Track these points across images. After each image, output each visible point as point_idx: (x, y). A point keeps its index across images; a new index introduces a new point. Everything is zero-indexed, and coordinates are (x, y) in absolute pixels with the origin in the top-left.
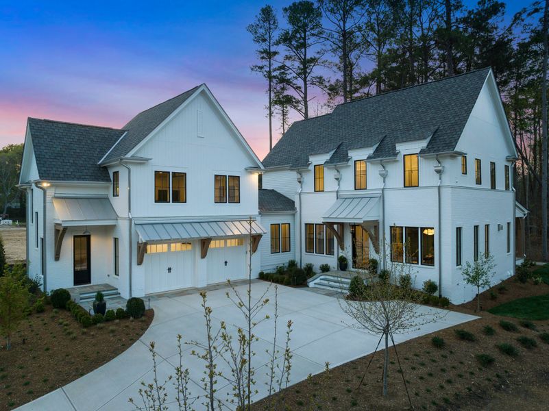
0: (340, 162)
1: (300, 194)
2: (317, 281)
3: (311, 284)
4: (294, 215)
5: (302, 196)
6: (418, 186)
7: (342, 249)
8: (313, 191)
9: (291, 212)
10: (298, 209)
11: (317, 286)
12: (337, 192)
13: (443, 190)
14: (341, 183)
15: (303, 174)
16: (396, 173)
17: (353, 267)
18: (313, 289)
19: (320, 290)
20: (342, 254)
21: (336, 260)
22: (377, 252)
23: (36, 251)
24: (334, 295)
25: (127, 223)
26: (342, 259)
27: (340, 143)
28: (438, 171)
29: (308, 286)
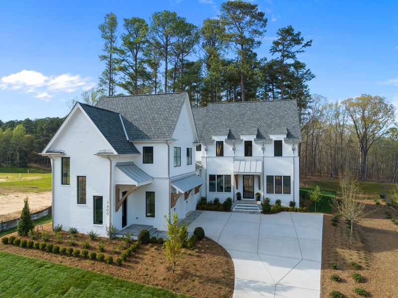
0: (236, 141)
1: (206, 157)
2: (236, 207)
3: (234, 209)
6: (282, 156)
7: (237, 188)
8: (215, 156)
10: (204, 167)
12: (234, 157)
13: (295, 158)
14: (236, 152)
15: (208, 146)
17: (244, 198)
18: (237, 212)
19: (242, 212)
20: (236, 191)
21: (233, 195)
22: (260, 189)
23: (78, 207)
24: (254, 213)
25: (168, 182)
26: (239, 194)
27: (228, 129)
28: (294, 150)
29: (232, 211)
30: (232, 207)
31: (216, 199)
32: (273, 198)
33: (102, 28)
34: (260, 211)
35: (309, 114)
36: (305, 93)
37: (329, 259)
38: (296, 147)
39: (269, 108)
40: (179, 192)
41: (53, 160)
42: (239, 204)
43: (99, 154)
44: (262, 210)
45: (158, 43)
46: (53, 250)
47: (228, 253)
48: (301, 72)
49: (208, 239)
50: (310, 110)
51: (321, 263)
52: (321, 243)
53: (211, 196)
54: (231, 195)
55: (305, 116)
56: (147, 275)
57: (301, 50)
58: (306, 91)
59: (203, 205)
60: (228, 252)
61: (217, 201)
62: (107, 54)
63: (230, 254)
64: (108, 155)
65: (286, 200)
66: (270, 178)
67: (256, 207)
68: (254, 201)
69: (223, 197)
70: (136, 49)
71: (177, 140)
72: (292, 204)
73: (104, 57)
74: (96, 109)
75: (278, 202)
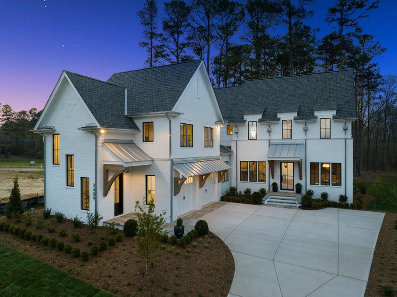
0: (272, 120)
1: (236, 141)
2: (268, 200)
3: (266, 202)
4: (230, 156)
5: (238, 142)
6: (330, 138)
7: (273, 177)
8: (248, 139)
9: (229, 154)
10: (234, 152)
11: (269, 203)
12: (269, 140)
13: (347, 141)
14: (271, 134)
15: (238, 127)
16: (314, 129)
17: (281, 189)
18: (269, 205)
19: (275, 206)
20: (272, 181)
21: (268, 185)
22: (301, 179)
23: (68, 190)
24: (290, 207)
25: (169, 163)
26: (275, 185)
27: (264, 107)
28: (345, 130)
29: (263, 204)
30: (263, 199)
31: (247, 190)
32: (318, 190)
33: (141, 14)
34: (298, 205)
35: (380, 98)
36: (375, 73)
37: (380, 278)
38: (349, 126)
39: (317, 81)
40: (183, 176)
41: (45, 138)
42: (273, 197)
43: (84, 129)
44: (300, 205)
45: (201, 27)
46: (24, 236)
47: (232, 256)
48: (369, 44)
49: (214, 237)
50: (382, 94)
51: (366, 283)
52: (373, 252)
53: (242, 187)
54: (265, 186)
55: (376, 101)
56: (110, 277)
57: (364, 15)
58: (375, 70)
59: (231, 196)
60: (233, 254)
61: (248, 191)
62: (147, 41)
63: (234, 257)
64: (92, 129)
65: (334, 193)
66: (314, 166)
67: (295, 200)
68: (293, 193)
69: (255, 187)
70: (177, 33)
71: (183, 114)
72: (343, 198)
73: (145, 44)
74: (90, 80)
75: (325, 196)
